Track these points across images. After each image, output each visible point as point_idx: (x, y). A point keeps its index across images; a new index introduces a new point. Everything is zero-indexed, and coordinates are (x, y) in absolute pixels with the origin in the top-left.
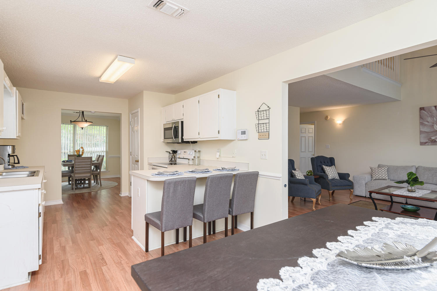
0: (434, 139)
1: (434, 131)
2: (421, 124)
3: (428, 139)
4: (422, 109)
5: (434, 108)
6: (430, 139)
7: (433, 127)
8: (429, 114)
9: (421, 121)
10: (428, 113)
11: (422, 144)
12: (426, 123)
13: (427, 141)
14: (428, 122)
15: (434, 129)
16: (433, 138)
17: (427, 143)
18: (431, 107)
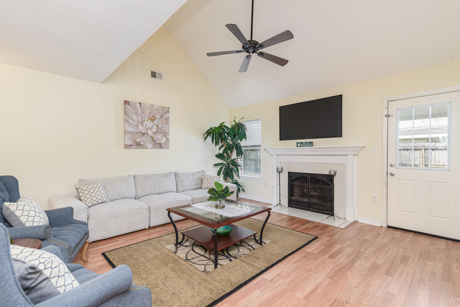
0: (139, 142)
1: (139, 132)
2: (126, 121)
3: (133, 141)
4: (126, 102)
5: (139, 105)
6: (136, 142)
7: (138, 128)
8: (134, 111)
9: (126, 118)
10: (133, 109)
11: (127, 147)
12: (131, 121)
13: (132, 143)
14: (134, 121)
15: (139, 130)
16: (138, 140)
17: (132, 145)
18: (136, 102)
